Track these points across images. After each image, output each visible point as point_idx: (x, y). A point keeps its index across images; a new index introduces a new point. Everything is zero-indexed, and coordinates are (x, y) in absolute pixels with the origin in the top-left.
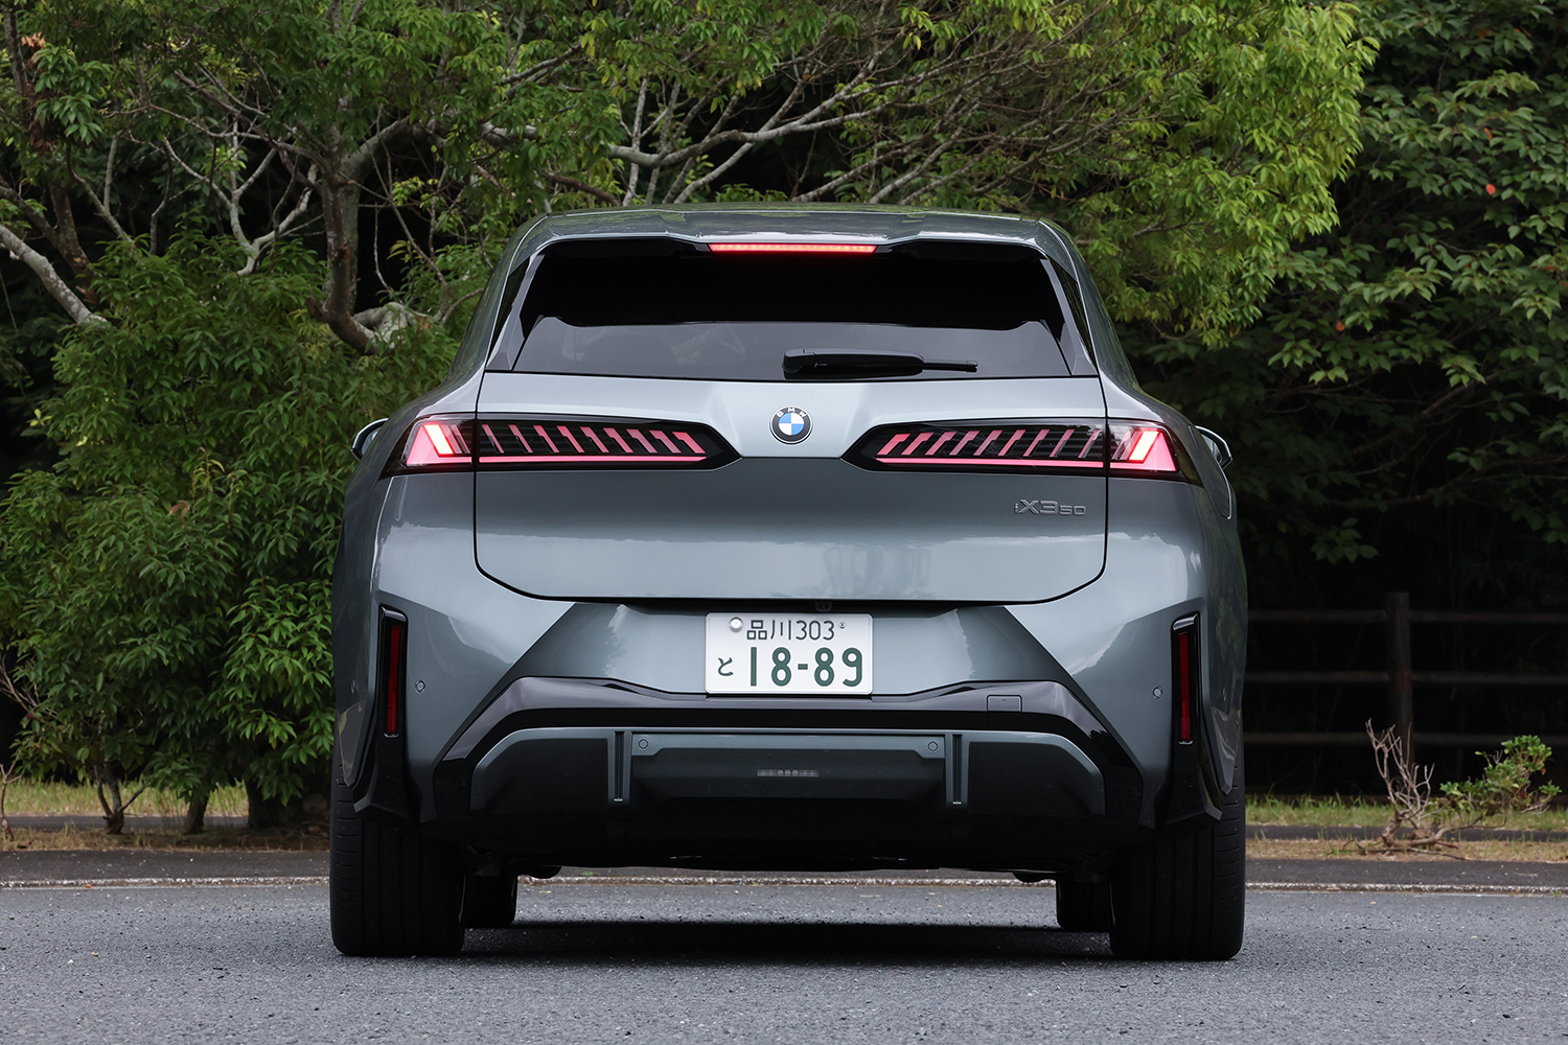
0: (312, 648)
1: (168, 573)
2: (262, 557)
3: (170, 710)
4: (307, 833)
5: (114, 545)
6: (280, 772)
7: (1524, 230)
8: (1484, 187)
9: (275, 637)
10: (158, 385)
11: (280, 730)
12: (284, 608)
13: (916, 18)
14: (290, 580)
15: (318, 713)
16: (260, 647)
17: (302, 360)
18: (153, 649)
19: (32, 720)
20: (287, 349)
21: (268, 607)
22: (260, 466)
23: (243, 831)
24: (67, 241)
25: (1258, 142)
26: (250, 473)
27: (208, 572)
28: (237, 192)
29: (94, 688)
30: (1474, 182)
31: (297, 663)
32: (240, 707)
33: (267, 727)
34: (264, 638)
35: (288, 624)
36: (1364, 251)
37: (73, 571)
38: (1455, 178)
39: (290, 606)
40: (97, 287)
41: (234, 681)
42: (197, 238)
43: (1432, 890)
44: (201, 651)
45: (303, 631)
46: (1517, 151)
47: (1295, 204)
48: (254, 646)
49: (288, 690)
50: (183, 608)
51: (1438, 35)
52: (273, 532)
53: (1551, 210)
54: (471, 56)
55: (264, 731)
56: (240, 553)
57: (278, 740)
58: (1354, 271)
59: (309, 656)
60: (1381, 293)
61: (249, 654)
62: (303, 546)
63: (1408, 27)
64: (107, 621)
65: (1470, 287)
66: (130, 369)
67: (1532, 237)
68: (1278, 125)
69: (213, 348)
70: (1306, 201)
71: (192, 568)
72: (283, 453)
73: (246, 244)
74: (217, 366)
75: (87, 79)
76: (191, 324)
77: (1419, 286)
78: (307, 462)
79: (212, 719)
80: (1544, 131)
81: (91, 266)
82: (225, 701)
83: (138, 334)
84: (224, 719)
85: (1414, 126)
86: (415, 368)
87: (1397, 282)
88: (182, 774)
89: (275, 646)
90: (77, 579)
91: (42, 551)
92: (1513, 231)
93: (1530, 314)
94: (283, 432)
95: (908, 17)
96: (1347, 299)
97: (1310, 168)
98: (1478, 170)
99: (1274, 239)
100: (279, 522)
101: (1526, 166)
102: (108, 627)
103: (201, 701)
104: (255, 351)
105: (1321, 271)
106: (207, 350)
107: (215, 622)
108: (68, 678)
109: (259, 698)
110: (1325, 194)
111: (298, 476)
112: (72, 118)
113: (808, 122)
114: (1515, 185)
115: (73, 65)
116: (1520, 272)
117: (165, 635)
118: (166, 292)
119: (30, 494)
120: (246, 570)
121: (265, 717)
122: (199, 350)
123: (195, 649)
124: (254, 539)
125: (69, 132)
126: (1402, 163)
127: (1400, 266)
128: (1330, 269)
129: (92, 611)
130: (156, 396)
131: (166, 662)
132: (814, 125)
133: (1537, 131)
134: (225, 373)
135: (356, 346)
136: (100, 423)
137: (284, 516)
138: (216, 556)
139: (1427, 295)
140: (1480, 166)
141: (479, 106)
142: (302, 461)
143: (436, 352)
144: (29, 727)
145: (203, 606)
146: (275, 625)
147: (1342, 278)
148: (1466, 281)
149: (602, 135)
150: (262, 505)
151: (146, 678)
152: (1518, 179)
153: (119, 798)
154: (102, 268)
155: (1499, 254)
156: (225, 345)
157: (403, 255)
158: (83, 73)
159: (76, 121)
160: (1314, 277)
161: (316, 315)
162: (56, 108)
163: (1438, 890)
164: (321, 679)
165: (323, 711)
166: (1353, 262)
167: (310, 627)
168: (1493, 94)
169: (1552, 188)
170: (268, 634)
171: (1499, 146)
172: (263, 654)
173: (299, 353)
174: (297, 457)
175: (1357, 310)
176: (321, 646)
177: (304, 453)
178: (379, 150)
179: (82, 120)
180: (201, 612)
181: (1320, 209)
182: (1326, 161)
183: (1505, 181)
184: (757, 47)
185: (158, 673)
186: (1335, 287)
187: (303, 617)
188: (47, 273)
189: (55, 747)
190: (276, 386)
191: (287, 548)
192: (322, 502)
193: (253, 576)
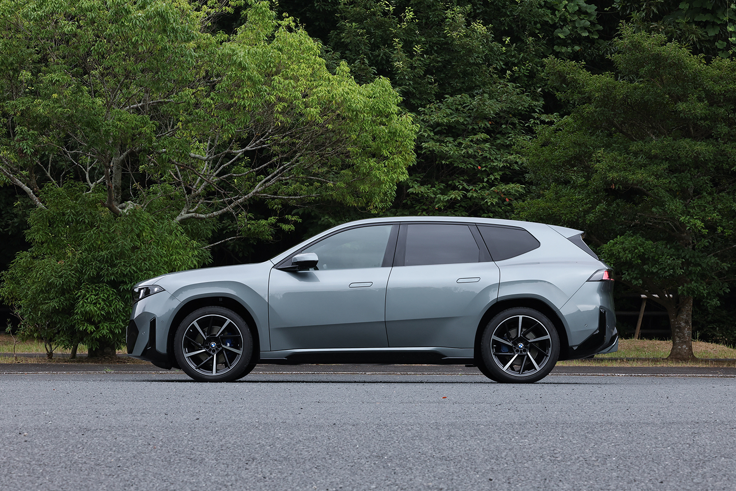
0: (100, 304)
1: (57, 281)
2: (86, 277)
3: (59, 322)
4: (105, 358)
5: (42, 273)
6: (92, 340)
7: (488, 179)
8: (477, 167)
9: (89, 300)
10: (57, 225)
11: (91, 328)
12: (92, 292)
13: (279, 117)
14: (94, 283)
15: (102, 323)
16: (84, 303)
17: (99, 218)
18: (54, 304)
19: (21, 325)
20: (95, 215)
21: (88, 292)
22: (86, 249)
23: (86, 358)
24: (33, 183)
25: (385, 153)
26: (83, 252)
27: (70, 281)
28: (89, 169)
29: (38, 316)
30: (474, 165)
31: (95, 308)
32: (79, 321)
33: (87, 327)
34: (86, 301)
35: (93, 296)
36: (442, 186)
37: (33, 281)
38: (468, 164)
39: (94, 291)
40: (41, 197)
41: (77, 313)
42: (72, 182)
43: (427, 374)
44: (68, 304)
45: (97, 299)
46: (487, 157)
47: (395, 172)
48: (83, 303)
49: (93, 316)
50: (63, 292)
51: (463, 122)
52: (89, 269)
53: (496, 174)
54: (145, 128)
55: (86, 328)
56: (80, 276)
57: (91, 331)
58: (438, 192)
59: (98, 306)
60: (446, 198)
61: (81, 305)
62: (98, 273)
63: (453, 120)
64: (41, 296)
65: (472, 196)
66: (49, 221)
67: (491, 181)
68: (391, 148)
69: (74, 215)
70: (399, 171)
71: (64, 280)
72: (93, 246)
73: (90, 184)
74: (75, 220)
75: (30, 136)
76: (68, 207)
77: (457, 196)
78: (100, 249)
79: (71, 325)
80: (495, 150)
81: (40, 191)
82: (75, 319)
83: (53, 210)
84: (74, 326)
85: (455, 149)
86: (134, 221)
87: (451, 195)
88: (63, 341)
89: (89, 303)
90: (34, 283)
91: (25, 275)
92: (485, 180)
93: (489, 204)
94: (93, 240)
95: (276, 117)
96: (436, 200)
97: (400, 162)
98: (476, 162)
99: (389, 182)
100: (91, 266)
101: (490, 161)
102: (41, 297)
103: (68, 320)
104: (86, 215)
105: (429, 191)
106: (72, 215)
107: (72, 296)
108: (30, 312)
109: (85, 318)
110: (404, 170)
111: (97, 252)
112: (25, 147)
113: (251, 148)
114: (486, 166)
115: (26, 132)
116: (487, 192)
117: (57, 300)
118: (61, 198)
119: (21, 258)
120: (81, 280)
121: (86, 324)
122: (69, 215)
123: (66, 304)
124: (84, 271)
125: (24, 152)
126: (452, 160)
127: (452, 190)
128: (432, 191)
129: (36, 293)
130: (57, 229)
131: (57, 308)
132: (253, 148)
133: (494, 151)
134: (77, 222)
135: (116, 214)
136: (40, 237)
137: (92, 264)
138: (72, 277)
139: (459, 198)
140: (476, 161)
141: (149, 143)
142: (99, 248)
143: (140, 216)
144: (20, 327)
145: (69, 291)
146: (89, 297)
147: (435, 193)
148: (471, 194)
149: (185, 151)
150: (86, 261)
151: (52, 313)
152: (487, 165)
153: (51, 348)
154: (43, 191)
155: (481, 186)
156: (77, 214)
157: (136, 187)
158: (29, 134)
159: (27, 148)
160: (426, 193)
161: (103, 205)
162: (21, 144)
163: (430, 374)
164: (102, 313)
165: (104, 323)
166: (439, 189)
167: (100, 298)
168: (477, 140)
169: (497, 167)
170: (87, 299)
171: (482, 155)
172: (85, 306)
173: (99, 216)
174: (97, 247)
175: (439, 203)
176: (102, 303)
177: (100, 245)
178: (127, 156)
179: (28, 148)
180: (69, 293)
181: (403, 173)
182: (406, 159)
183: (484, 165)
184: (229, 126)
185: (55, 311)
186: (433, 196)
187: (97, 294)
188: (30, 193)
189: (28, 333)
190: (92, 226)
191: (93, 274)
192: (103, 260)
193: (83, 282)
